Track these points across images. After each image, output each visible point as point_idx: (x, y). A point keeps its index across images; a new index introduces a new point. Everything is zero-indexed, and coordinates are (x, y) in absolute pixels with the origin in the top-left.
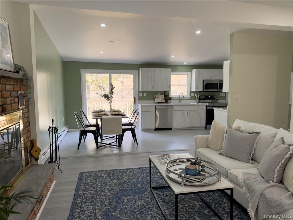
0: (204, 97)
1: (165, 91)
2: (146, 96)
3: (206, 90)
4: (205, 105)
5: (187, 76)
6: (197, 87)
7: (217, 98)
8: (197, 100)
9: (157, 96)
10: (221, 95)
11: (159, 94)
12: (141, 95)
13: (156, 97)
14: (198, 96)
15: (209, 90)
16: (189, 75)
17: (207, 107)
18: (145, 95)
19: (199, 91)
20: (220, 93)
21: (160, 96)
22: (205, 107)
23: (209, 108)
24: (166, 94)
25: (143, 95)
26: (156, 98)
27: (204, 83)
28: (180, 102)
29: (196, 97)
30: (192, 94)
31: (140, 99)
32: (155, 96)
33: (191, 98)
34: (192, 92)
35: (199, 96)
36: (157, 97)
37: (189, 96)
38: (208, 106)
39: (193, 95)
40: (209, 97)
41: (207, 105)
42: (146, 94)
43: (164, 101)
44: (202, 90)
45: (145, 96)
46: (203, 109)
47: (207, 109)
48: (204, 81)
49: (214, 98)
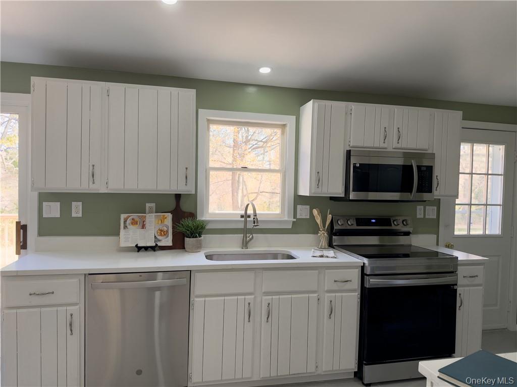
0: (352, 225)
1: (178, 197)
2: (80, 215)
3: (362, 195)
4: (356, 267)
5: (283, 133)
6: (318, 179)
7: (405, 229)
8: (323, 235)
9: (135, 216)
10: (420, 215)
11: (148, 205)
12: (53, 210)
13: (129, 221)
14: (324, 221)
15: (372, 196)
16: (288, 128)
17: (363, 275)
18: (77, 210)
19: (332, 198)
20: (418, 207)
21: (151, 219)
22: (355, 275)
23: (373, 282)
24: (185, 207)
25: (66, 209)
26: (125, 227)
27: (353, 161)
28: (245, 244)
29: (319, 220)
30: (299, 207)
31: (47, 228)
32: (123, 216)
33: (299, 227)
34: (299, 200)
35: (329, 217)
36: (134, 222)
37: (288, 218)
38: (368, 271)
39: (303, 212)
40: (373, 224)
41: (363, 268)
42: (80, 204)
43: (168, 241)
44: (343, 195)
45: (74, 215)
46: (348, 286)
47: (367, 285)
48: (349, 153)
49: (393, 227)
